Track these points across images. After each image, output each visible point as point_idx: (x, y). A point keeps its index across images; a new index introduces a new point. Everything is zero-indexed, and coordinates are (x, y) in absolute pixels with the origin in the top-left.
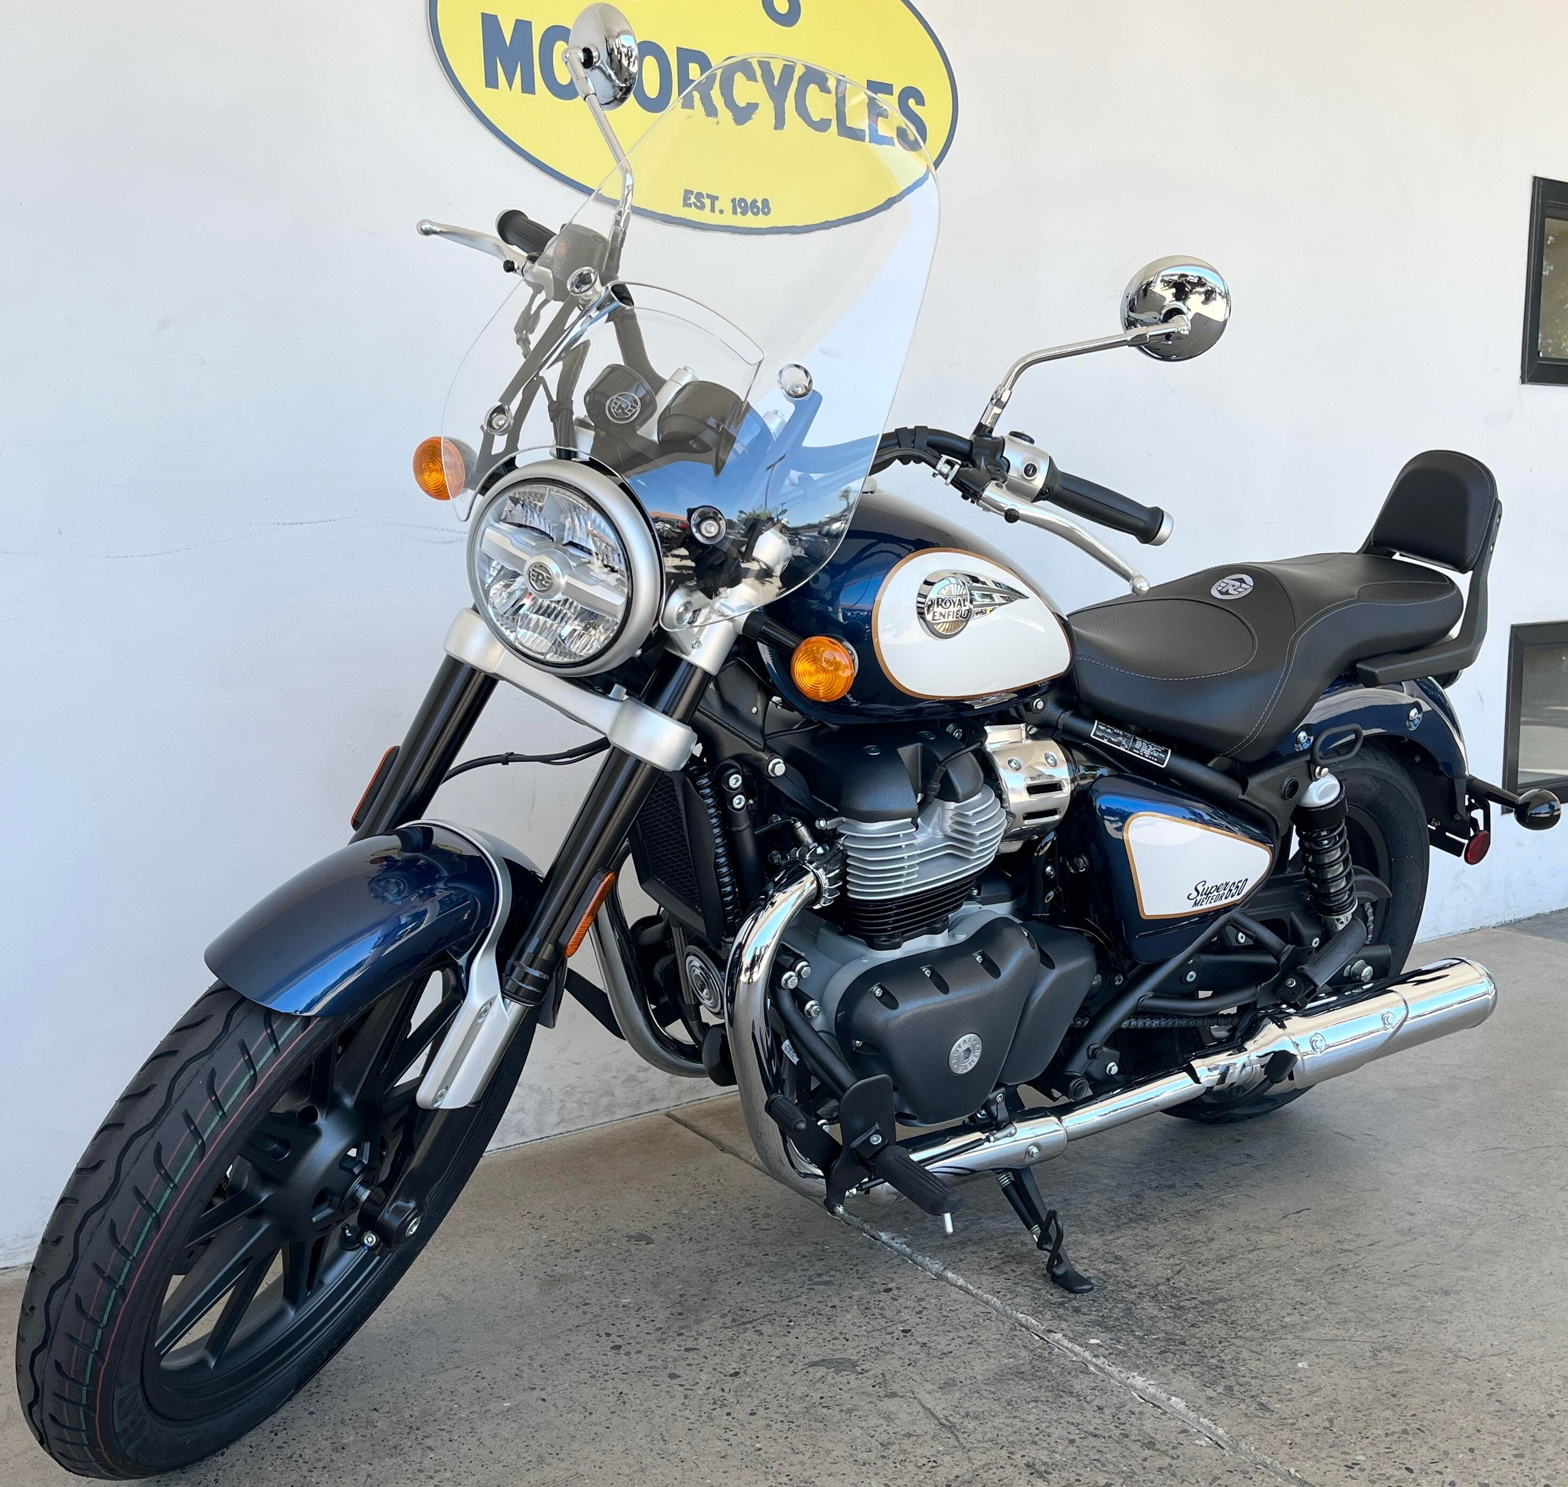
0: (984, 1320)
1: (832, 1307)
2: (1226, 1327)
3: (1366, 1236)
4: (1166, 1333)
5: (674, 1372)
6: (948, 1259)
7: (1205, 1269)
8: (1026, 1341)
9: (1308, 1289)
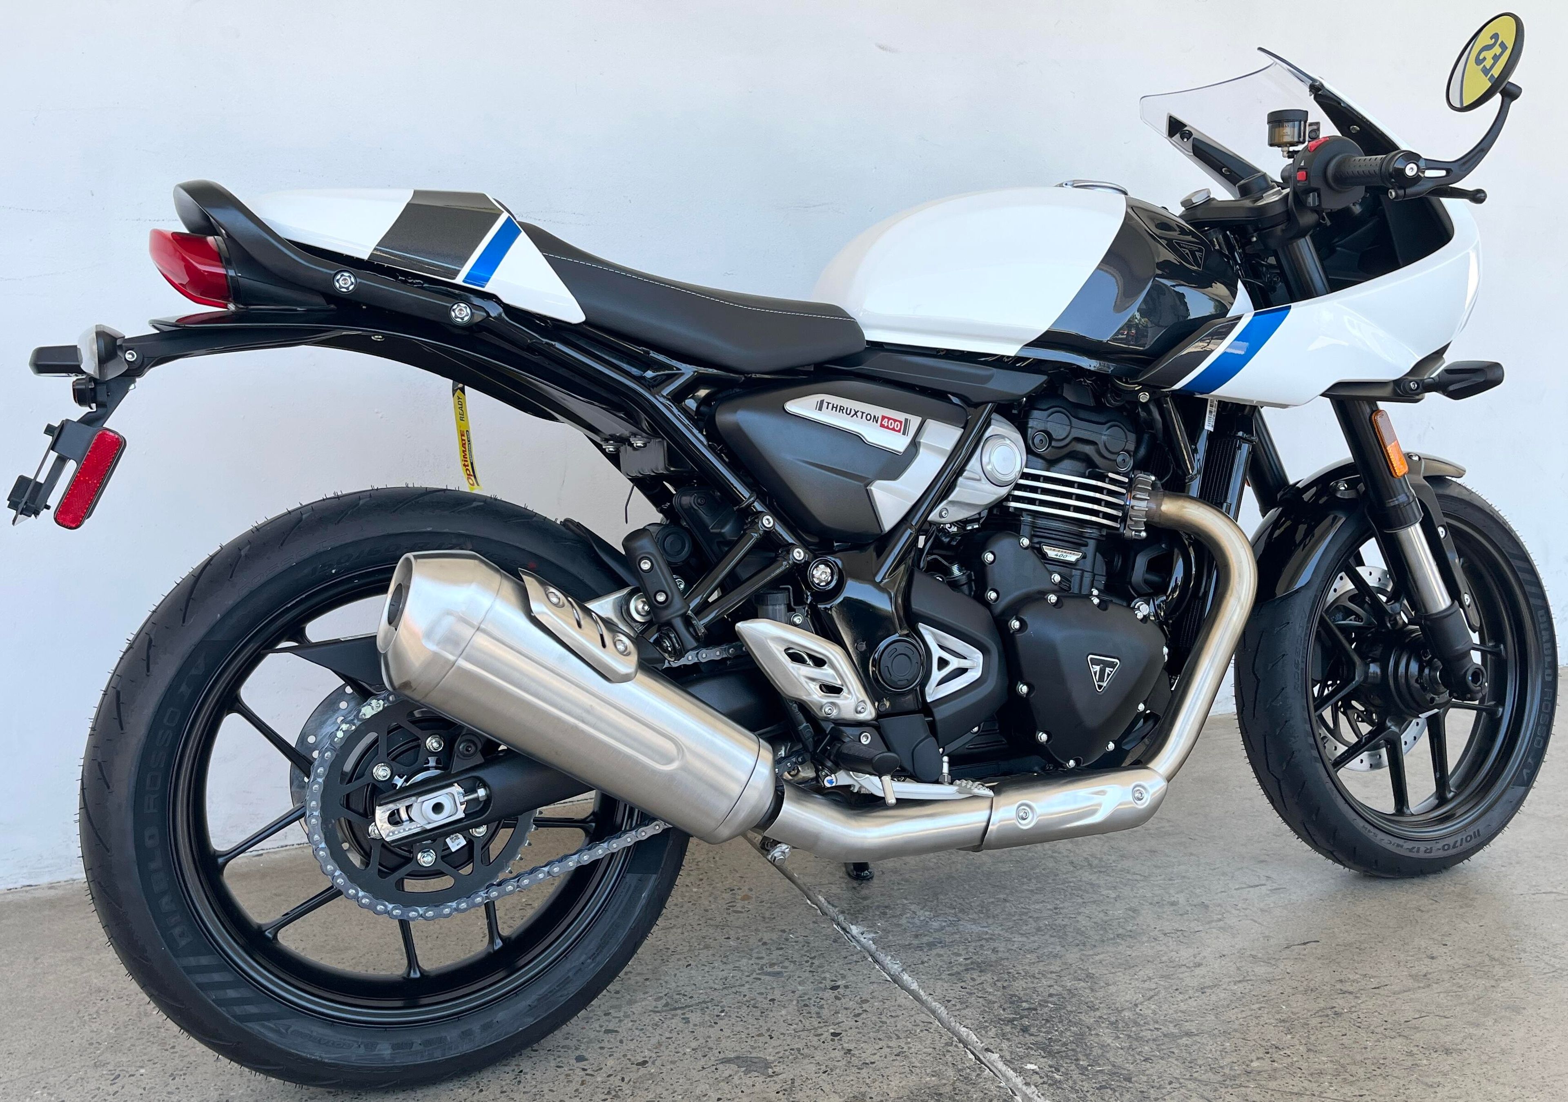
0: (922, 1031)
1: (773, 1000)
2: (1182, 1066)
3: (1373, 977)
4: (1114, 1066)
5: (583, 1053)
6: (911, 960)
7: (1181, 997)
8: (958, 1058)
9: (1289, 1032)
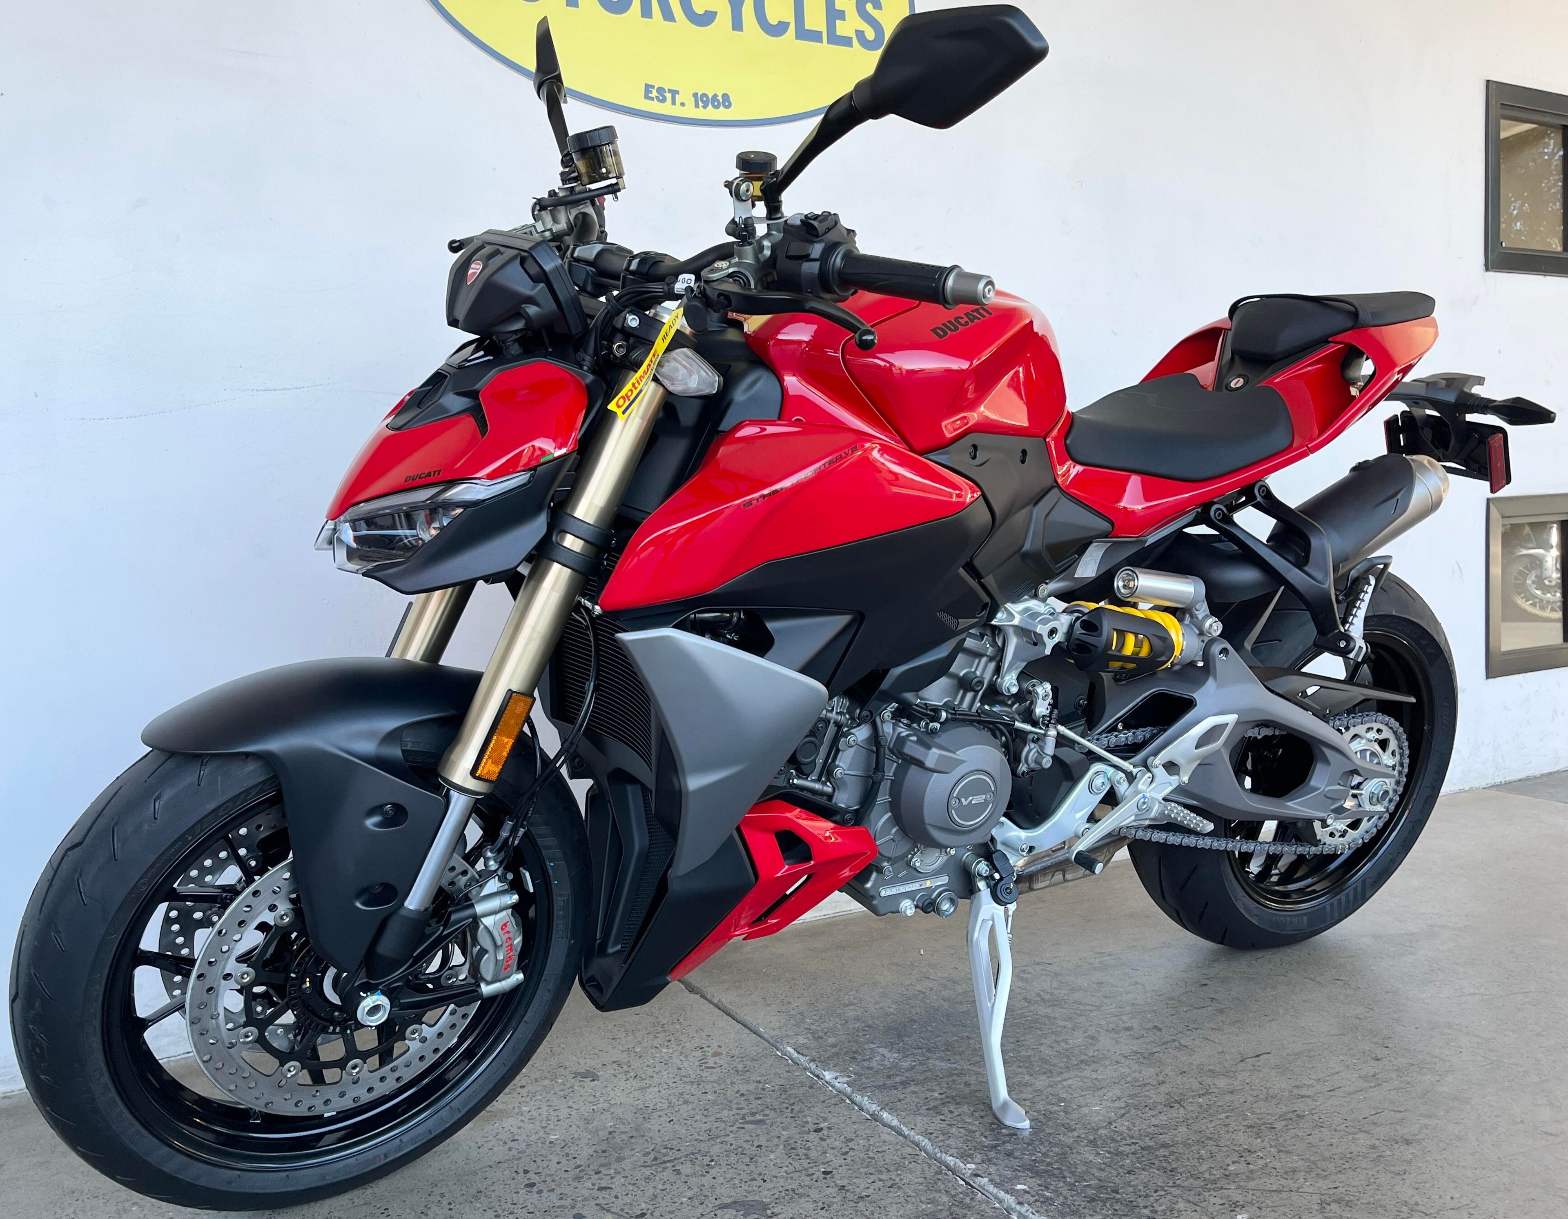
1: (759, 1146)
4: (1100, 1180)
5: (580, 1212)
7: (1151, 1113)
8: (950, 1185)
9: (1258, 1136)
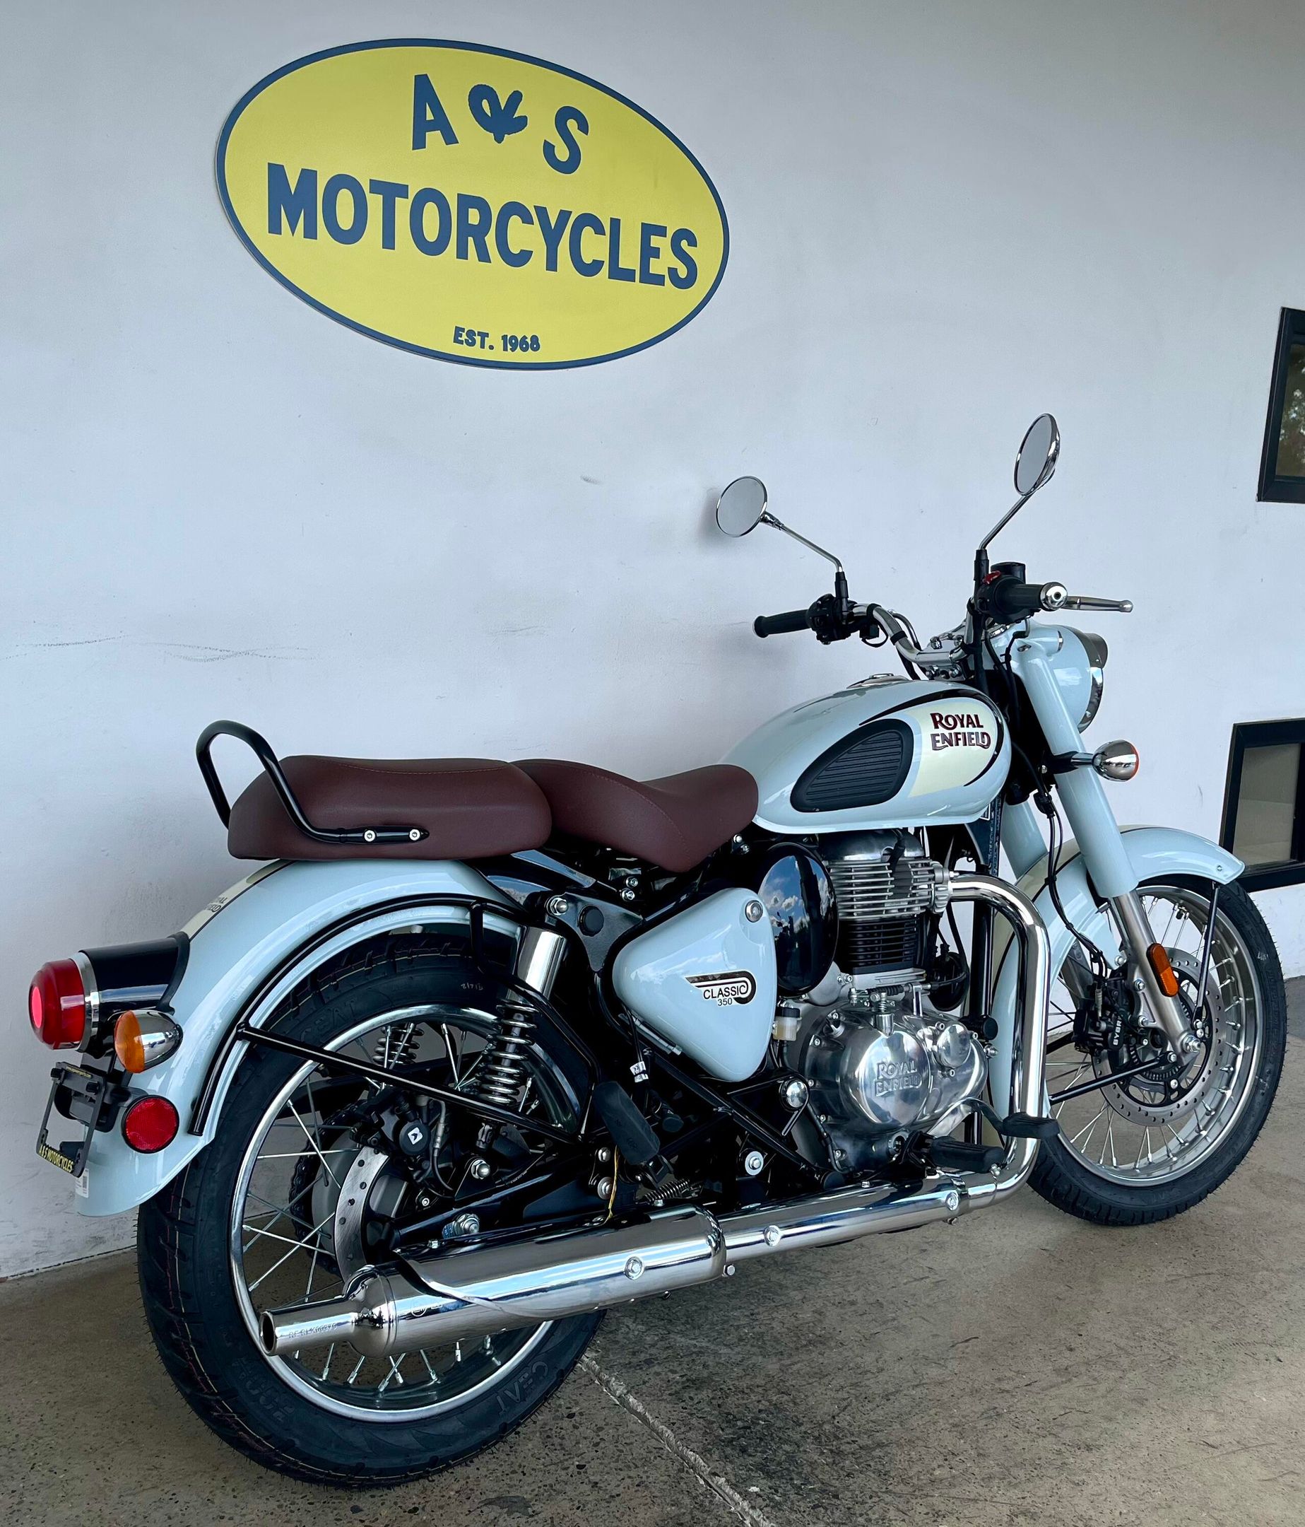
2: (879, 1480)
3: (1025, 1374)
4: (823, 1483)
5: (357, 1504)
6: (633, 1381)
8: (691, 1485)
9: (962, 1437)
